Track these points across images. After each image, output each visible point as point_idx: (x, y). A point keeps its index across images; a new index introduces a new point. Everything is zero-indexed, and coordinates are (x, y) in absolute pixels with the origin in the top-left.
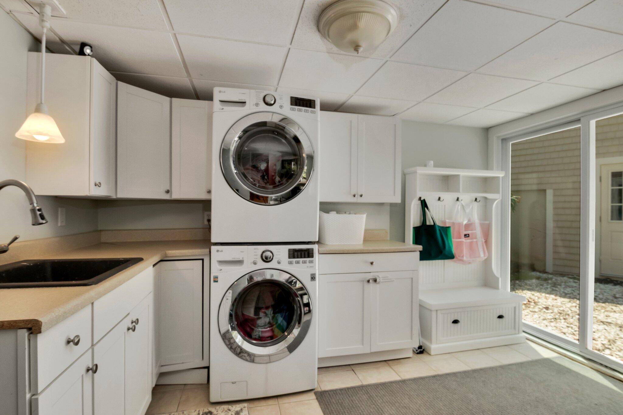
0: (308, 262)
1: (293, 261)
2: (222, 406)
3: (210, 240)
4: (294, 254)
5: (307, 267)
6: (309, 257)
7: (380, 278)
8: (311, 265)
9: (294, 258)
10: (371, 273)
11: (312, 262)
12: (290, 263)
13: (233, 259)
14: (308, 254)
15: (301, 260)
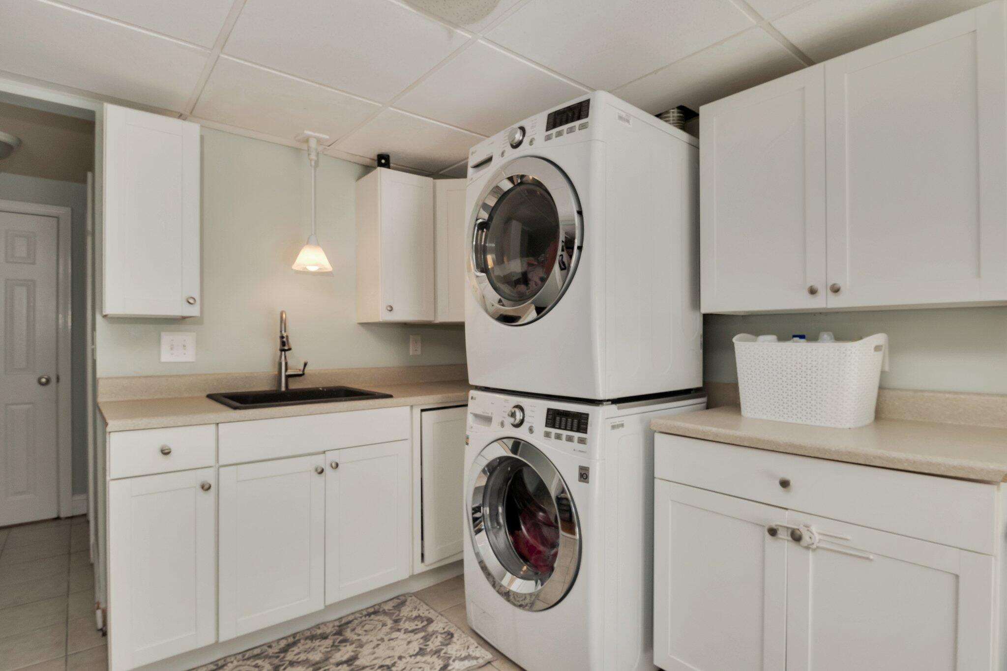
0: (576, 440)
1: (551, 433)
2: (472, 638)
3: (467, 380)
4: (555, 419)
5: (574, 450)
6: (579, 430)
7: (815, 531)
8: (581, 447)
9: (554, 427)
10: (787, 512)
11: (583, 441)
12: (547, 435)
13: (483, 413)
14: (580, 423)
15: (565, 433)
